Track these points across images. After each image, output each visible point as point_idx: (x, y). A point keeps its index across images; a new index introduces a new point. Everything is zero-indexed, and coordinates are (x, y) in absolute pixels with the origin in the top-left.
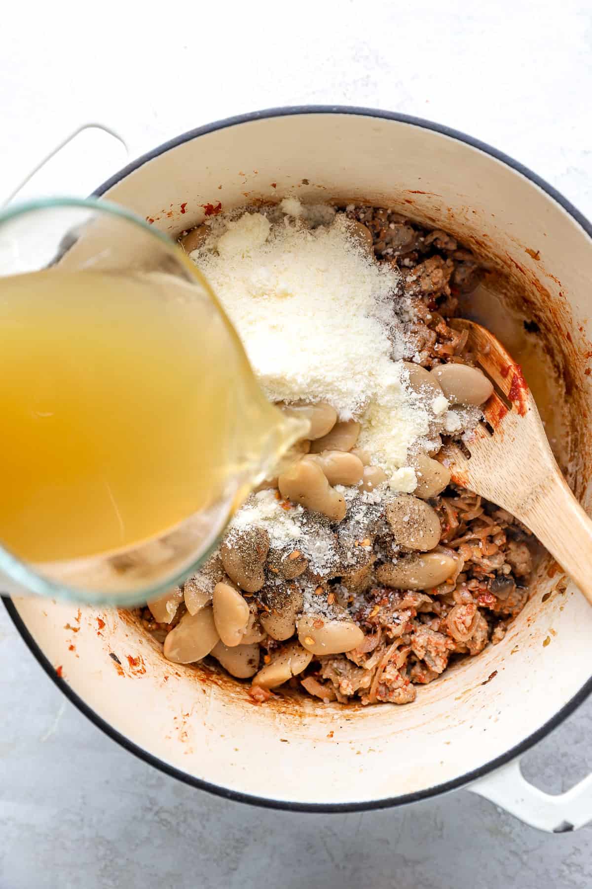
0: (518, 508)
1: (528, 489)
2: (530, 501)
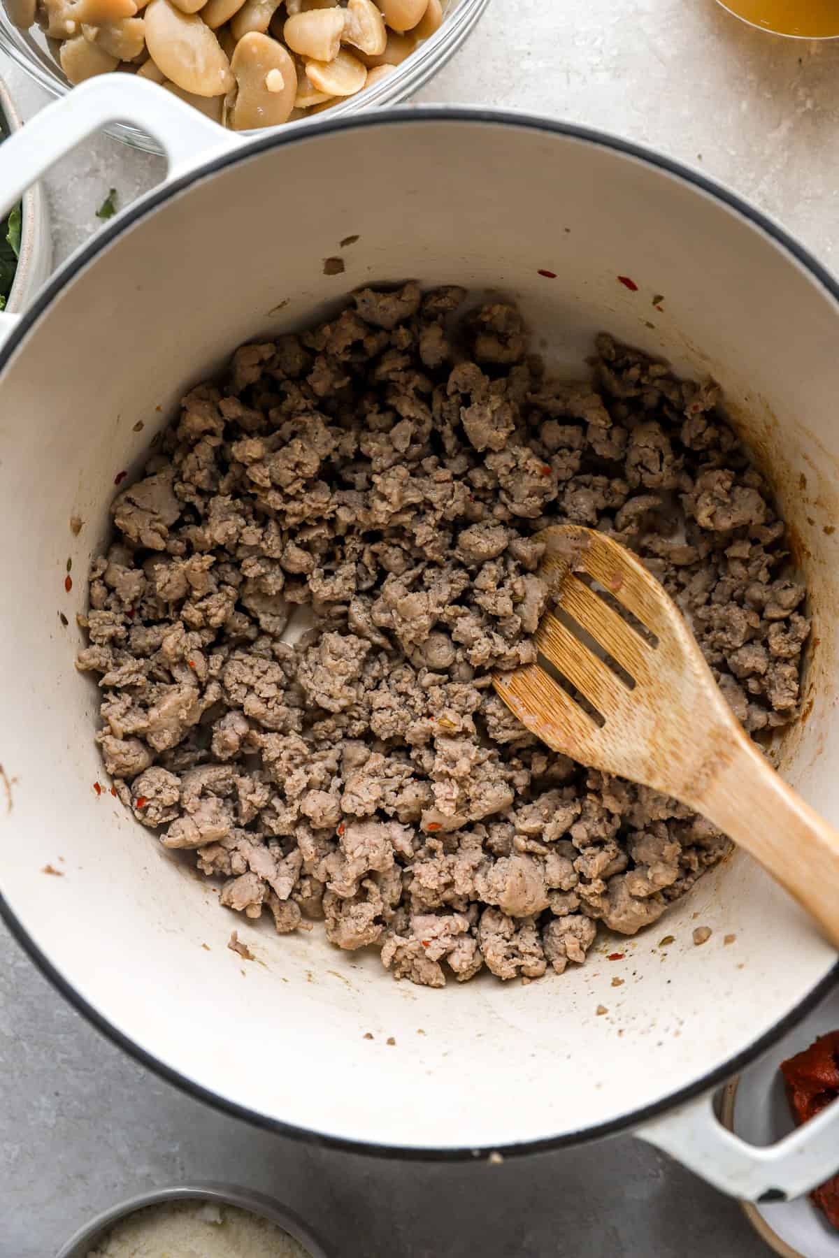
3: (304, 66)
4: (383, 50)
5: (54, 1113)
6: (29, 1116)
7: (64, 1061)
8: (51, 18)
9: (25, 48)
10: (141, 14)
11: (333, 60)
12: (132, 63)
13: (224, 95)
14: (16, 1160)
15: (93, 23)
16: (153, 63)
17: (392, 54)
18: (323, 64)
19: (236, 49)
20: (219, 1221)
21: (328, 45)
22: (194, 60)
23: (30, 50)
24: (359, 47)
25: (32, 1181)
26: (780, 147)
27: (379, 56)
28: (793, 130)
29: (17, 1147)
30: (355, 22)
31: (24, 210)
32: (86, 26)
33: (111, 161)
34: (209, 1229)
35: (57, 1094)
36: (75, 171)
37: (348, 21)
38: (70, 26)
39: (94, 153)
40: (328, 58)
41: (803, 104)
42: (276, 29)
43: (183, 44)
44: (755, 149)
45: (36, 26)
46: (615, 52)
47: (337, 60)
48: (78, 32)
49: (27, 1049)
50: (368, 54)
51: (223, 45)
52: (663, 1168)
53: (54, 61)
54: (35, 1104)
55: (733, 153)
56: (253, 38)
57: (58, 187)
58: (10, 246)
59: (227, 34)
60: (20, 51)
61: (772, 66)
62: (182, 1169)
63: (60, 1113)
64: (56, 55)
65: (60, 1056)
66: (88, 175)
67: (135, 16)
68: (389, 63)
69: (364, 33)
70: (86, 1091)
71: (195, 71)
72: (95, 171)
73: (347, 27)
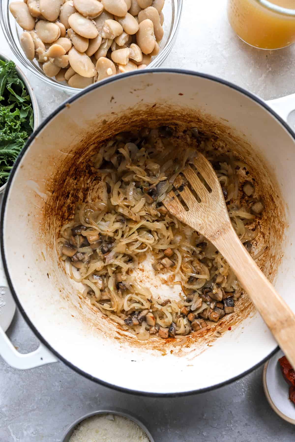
0: (211, 237)
1: (217, 229)
2: (217, 234)
3: (118, 66)
4: (142, 60)
5: (59, 387)
6: (53, 388)
7: (62, 371)
8: (39, 56)
9: (31, 65)
10: (67, 53)
11: (127, 64)
12: (65, 68)
13: (94, 77)
14: (49, 402)
15: (52, 57)
16: (72, 68)
17: (145, 61)
18: (124, 66)
19: (97, 62)
20: (113, 420)
21: (125, 60)
22: (84, 67)
23: (33, 66)
24: (135, 60)
25: (55, 408)
26: (263, 82)
27: (141, 62)
28: (266, 77)
29: (49, 397)
30: (133, 52)
31: (34, 116)
32: (51, 58)
33: (59, 98)
34: (110, 422)
35: (60, 381)
36: (48, 101)
37: (131, 52)
38: (46, 58)
39: (53, 96)
40: (125, 64)
41: (268, 69)
42: (109, 56)
43: (81, 62)
44: (255, 83)
45: (35, 59)
46: (211, 56)
47: (128, 64)
48: (48, 60)
49: (51, 368)
50: (138, 62)
51: (93, 61)
52: (244, 392)
53: (41, 70)
54: (54, 384)
55: (248, 85)
56: (102, 59)
57: (43, 107)
58: (31, 127)
59: (94, 58)
60: (30, 67)
61: (258, 58)
62: (100, 402)
63: (62, 387)
64: (42, 67)
65: (60, 370)
66: (52, 102)
67: (65, 54)
68: (144, 64)
69: (136, 55)
70: (69, 380)
71: (85, 70)
72: (54, 101)
73: (131, 54)
